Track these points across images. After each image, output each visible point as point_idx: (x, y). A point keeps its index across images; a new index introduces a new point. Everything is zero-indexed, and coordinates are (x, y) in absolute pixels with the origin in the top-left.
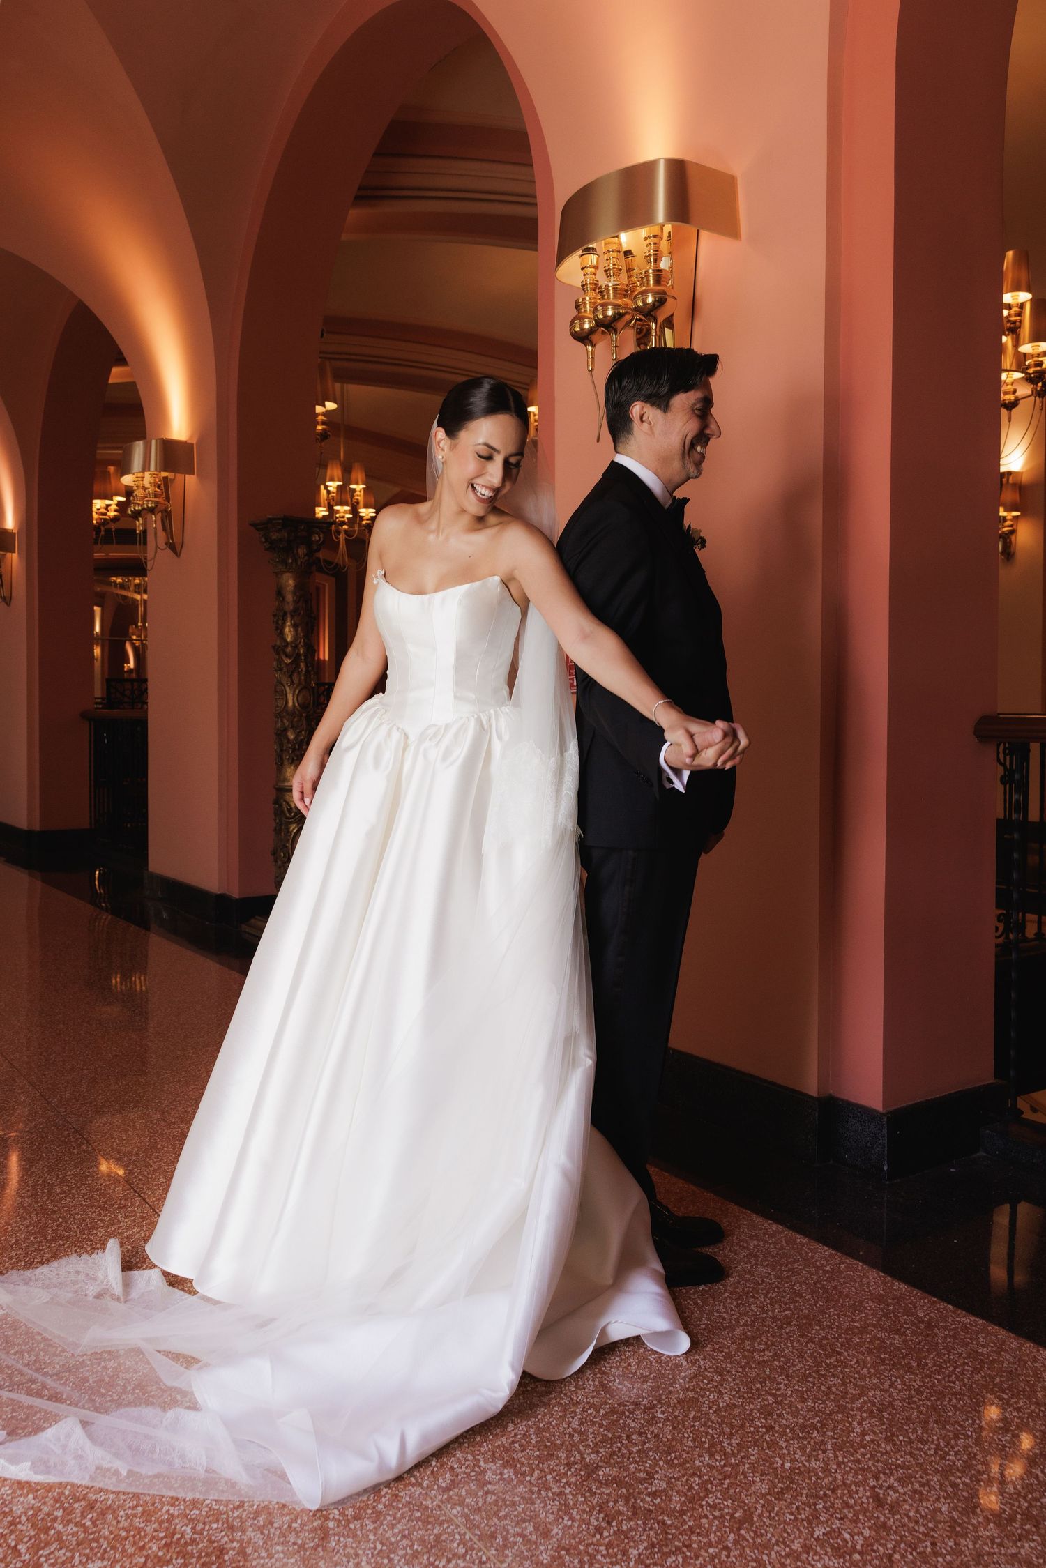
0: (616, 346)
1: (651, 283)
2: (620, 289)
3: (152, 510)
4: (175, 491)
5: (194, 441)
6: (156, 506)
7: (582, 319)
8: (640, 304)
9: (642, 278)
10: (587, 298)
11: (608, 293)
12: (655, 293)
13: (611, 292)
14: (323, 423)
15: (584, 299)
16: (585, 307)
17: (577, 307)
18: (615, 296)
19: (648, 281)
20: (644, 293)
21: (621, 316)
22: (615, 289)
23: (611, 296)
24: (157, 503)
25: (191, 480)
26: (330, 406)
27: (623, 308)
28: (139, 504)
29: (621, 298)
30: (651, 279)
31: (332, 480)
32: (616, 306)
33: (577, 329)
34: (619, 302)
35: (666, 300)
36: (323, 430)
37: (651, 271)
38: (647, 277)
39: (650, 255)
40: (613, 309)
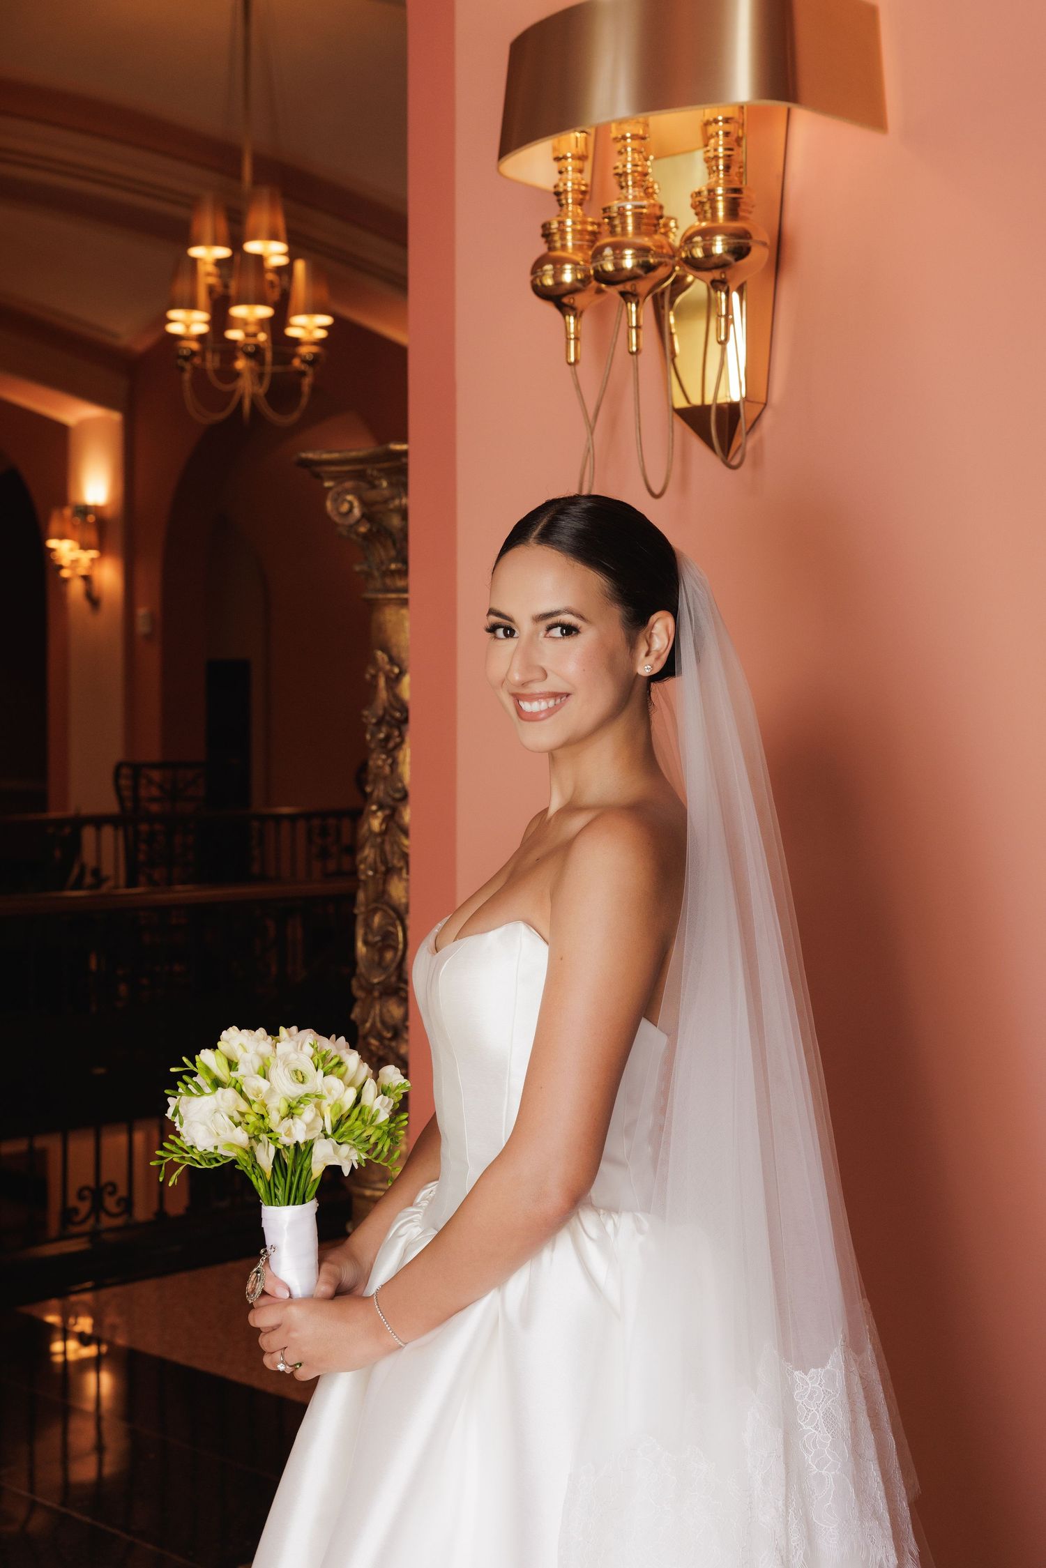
0: (638, 327)
1: (721, 213)
2: (648, 216)
7: (559, 263)
9: (702, 203)
10: (569, 222)
11: (623, 222)
12: (730, 235)
13: (630, 221)
15: (561, 223)
16: (563, 238)
17: (547, 235)
18: (637, 226)
19: (714, 210)
20: (706, 234)
21: (648, 268)
22: (638, 217)
23: (630, 228)
27: (656, 255)
29: (649, 234)
30: (721, 206)
32: (641, 251)
33: (549, 282)
34: (646, 241)
37: (720, 191)
38: (713, 201)
39: (718, 160)
40: (635, 256)
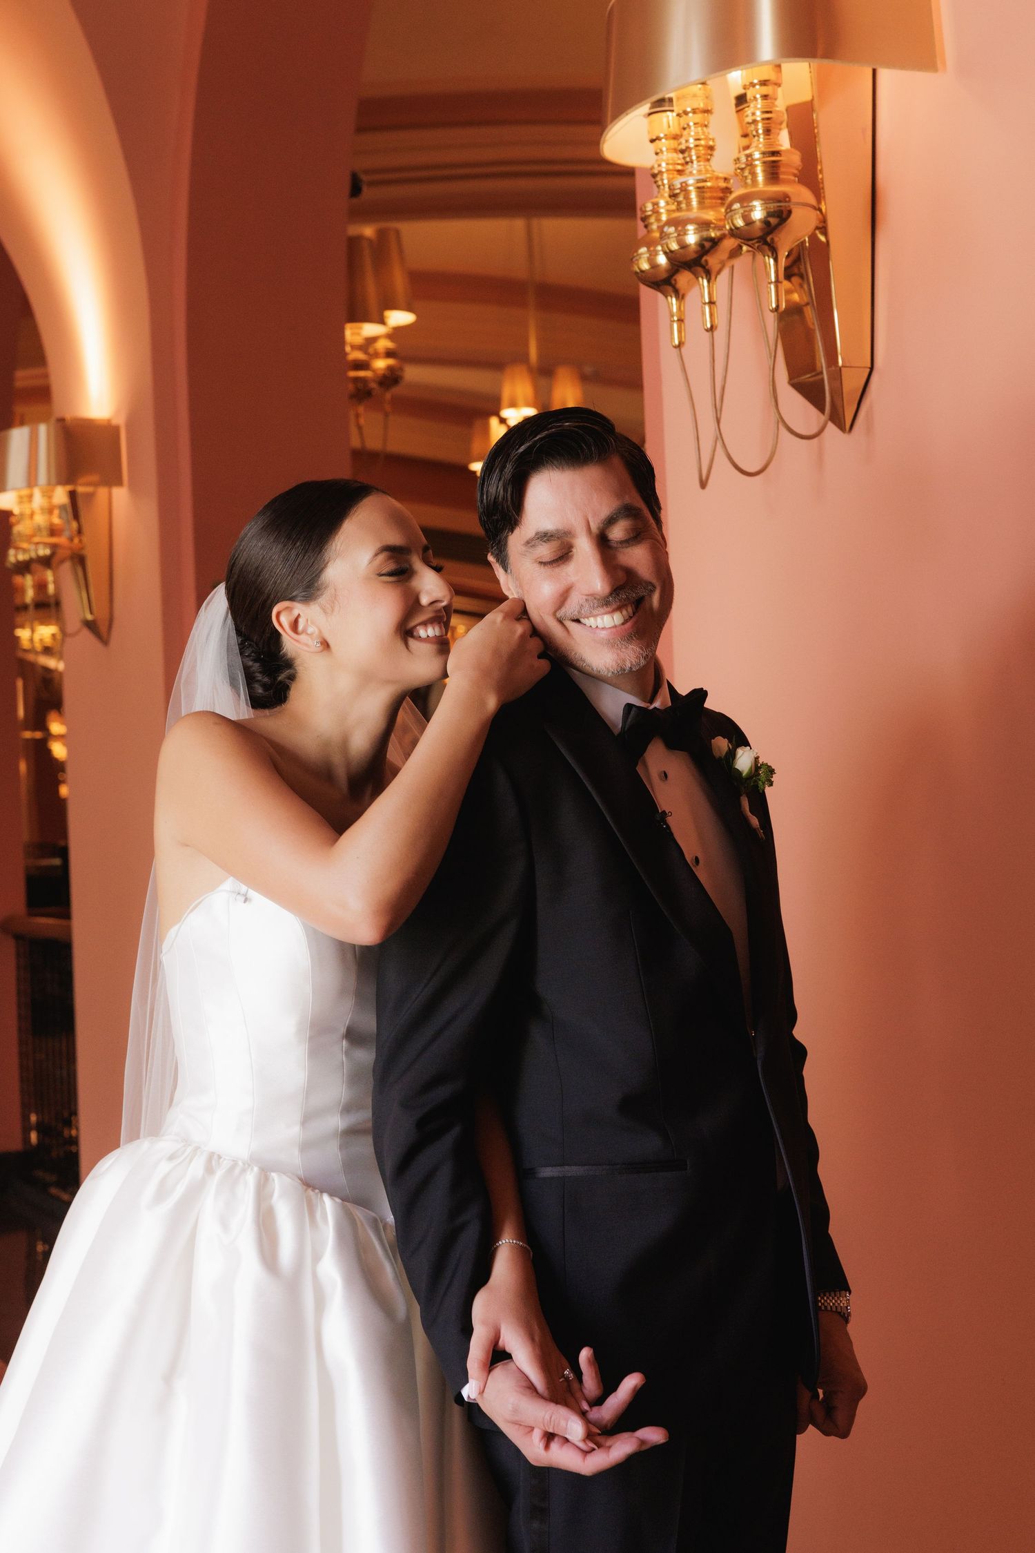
0: (711, 303)
1: (760, 177)
3: (46, 562)
4: (94, 517)
5: (120, 421)
6: (53, 554)
7: (652, 244)
8: (740, 223)
9: (741, 170)
10: (661, 201)
11: (687, 198)
12: (767, 199)
13: (693, 196)
14: (389, 354)
15: (656, 204)
16: (657, 219)
17: (645, 218)
19: (754, 174)
20: (745, 199)
21: (715, 242)
22: (700, 190)
23: (694, 203)
24: (54, 547)
25: (120, 495)
26: (400, 318)
27: (717, 228)
28: (25, 551)
29: (712, 207)
30: (759, 170)
31: (513, 404)
32: (704, 225)
33: (645, 266)
34: (710, 215)
35: (790, 212)
36: (390, 368)
37: (757, 155)
38: (752, 166)
39: (755, 122)
40: (697, 231)
